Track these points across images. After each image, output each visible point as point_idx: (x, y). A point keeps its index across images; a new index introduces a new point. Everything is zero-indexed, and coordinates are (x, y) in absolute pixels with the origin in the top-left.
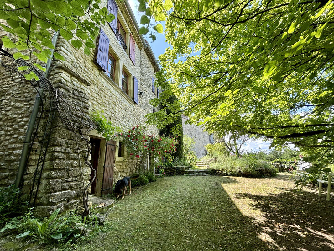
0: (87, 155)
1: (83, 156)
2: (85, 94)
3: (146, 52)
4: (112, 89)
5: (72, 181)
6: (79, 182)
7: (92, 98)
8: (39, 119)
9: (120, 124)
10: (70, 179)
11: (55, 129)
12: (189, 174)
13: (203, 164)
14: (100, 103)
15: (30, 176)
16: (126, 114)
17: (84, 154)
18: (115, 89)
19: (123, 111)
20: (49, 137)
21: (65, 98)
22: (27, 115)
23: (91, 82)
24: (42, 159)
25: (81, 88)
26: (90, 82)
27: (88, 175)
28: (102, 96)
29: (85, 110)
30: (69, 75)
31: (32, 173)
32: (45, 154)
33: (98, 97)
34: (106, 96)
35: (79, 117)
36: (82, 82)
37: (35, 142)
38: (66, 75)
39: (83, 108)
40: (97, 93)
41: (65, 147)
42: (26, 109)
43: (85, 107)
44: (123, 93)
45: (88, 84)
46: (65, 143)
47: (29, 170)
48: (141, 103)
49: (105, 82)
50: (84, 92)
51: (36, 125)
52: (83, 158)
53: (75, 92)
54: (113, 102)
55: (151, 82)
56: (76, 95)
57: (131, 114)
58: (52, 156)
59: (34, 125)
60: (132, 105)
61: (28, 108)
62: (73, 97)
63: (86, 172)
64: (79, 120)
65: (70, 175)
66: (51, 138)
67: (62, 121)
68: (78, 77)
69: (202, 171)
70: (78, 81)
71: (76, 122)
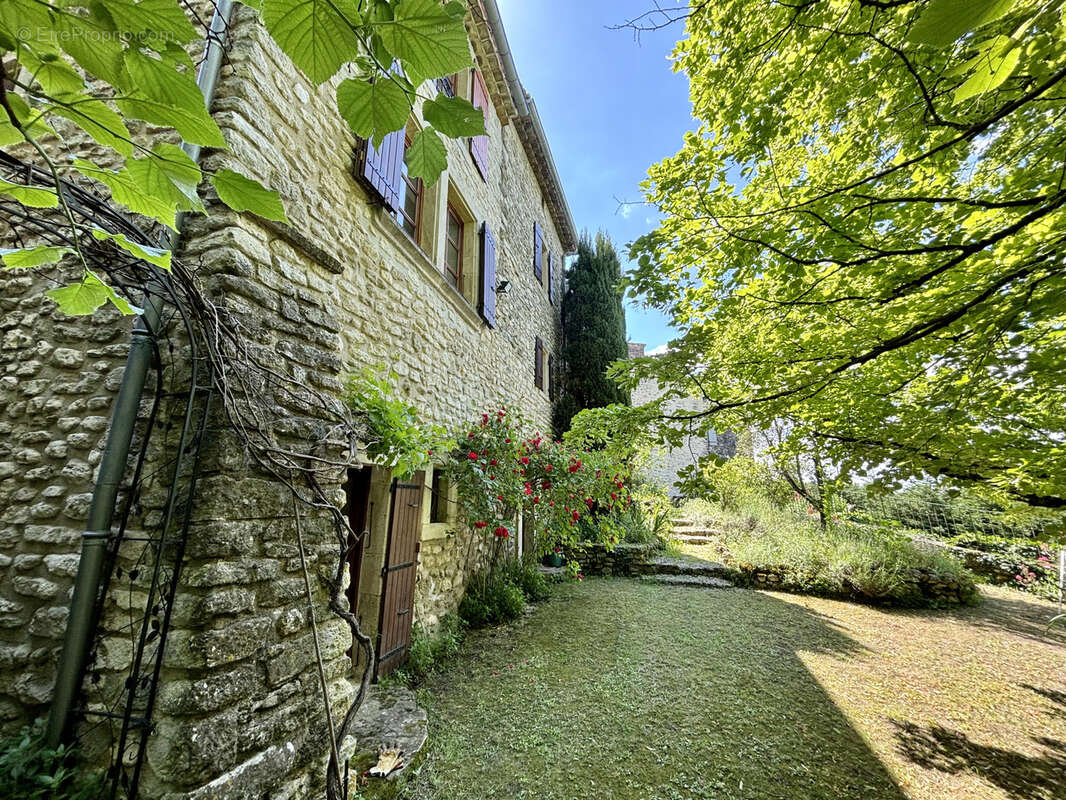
0: (335, 572)
1: (320, 578)
2: (325, 310)
3: (520, 133)
4: (414, 277)
5: (282, 701)
6: (310, 699)
7: (348, 317)
8: (145, 426)
9: (439, 405)
10: (272, 699)
11: (211, 486)
12: (659, 577)
13: (697, 534)
14: (372, 334)
15: (108, 682)
16: (458, 366)
17: (324, 567)
18: (426, 277)
19: (447, 356)
20: (188, 517)
21: (250, 337)
22: (99, 404)
23: (345, 253)
24: (156, 625)
25: (309, 287)
26: (341, 256)
27: (341, 654)
28: (381, 307)
29: (327, 379)
30: (264, 236)
31: (118, 671)
32: (170, 599)
33: (366, 312)
34: (394, 305)
35: (305, 413)
36: (313, 261)
37: (129, 528)
38: (253, 235)
39: (319, 370)
40: (366, 296)
41: (254, 556)
42: (97, 376)
43: (324, 366)
44: (449, 291)
45: (334, 268)
46: (251, 539)
47: (105, 652)
48: (500, 322)
49: (391, 250)
50: (319, 302)
51: (135, 454)
52: (323, 588)
53: (288, 304)
54: (418, 327)
55: (532, 241)
56: (291, 320)
57: (472, 362)
58: (200, 607)
59: (127, 450)
60: (476, 330)
61: (105, 371)
62: (278, 331)
63: (333, 646)
64: (306, 427)
65: (273, 677)
66: (193, 523)
67: (240, 441)
68: (298, 243)
69: (705, 570)
70: (297, 259)
71: (294, 436)
